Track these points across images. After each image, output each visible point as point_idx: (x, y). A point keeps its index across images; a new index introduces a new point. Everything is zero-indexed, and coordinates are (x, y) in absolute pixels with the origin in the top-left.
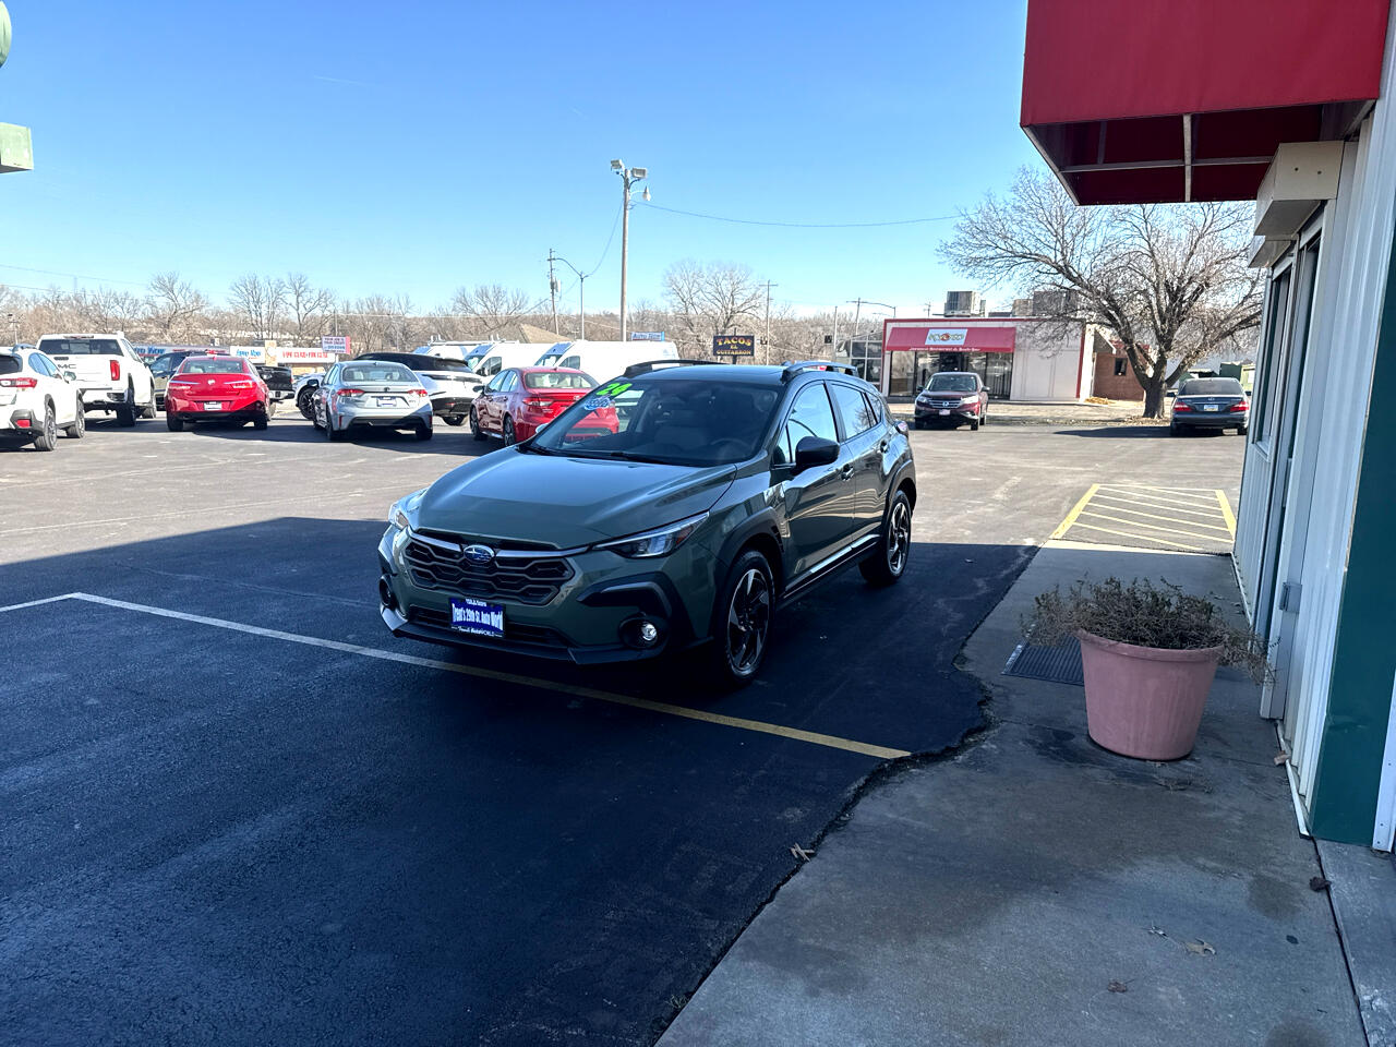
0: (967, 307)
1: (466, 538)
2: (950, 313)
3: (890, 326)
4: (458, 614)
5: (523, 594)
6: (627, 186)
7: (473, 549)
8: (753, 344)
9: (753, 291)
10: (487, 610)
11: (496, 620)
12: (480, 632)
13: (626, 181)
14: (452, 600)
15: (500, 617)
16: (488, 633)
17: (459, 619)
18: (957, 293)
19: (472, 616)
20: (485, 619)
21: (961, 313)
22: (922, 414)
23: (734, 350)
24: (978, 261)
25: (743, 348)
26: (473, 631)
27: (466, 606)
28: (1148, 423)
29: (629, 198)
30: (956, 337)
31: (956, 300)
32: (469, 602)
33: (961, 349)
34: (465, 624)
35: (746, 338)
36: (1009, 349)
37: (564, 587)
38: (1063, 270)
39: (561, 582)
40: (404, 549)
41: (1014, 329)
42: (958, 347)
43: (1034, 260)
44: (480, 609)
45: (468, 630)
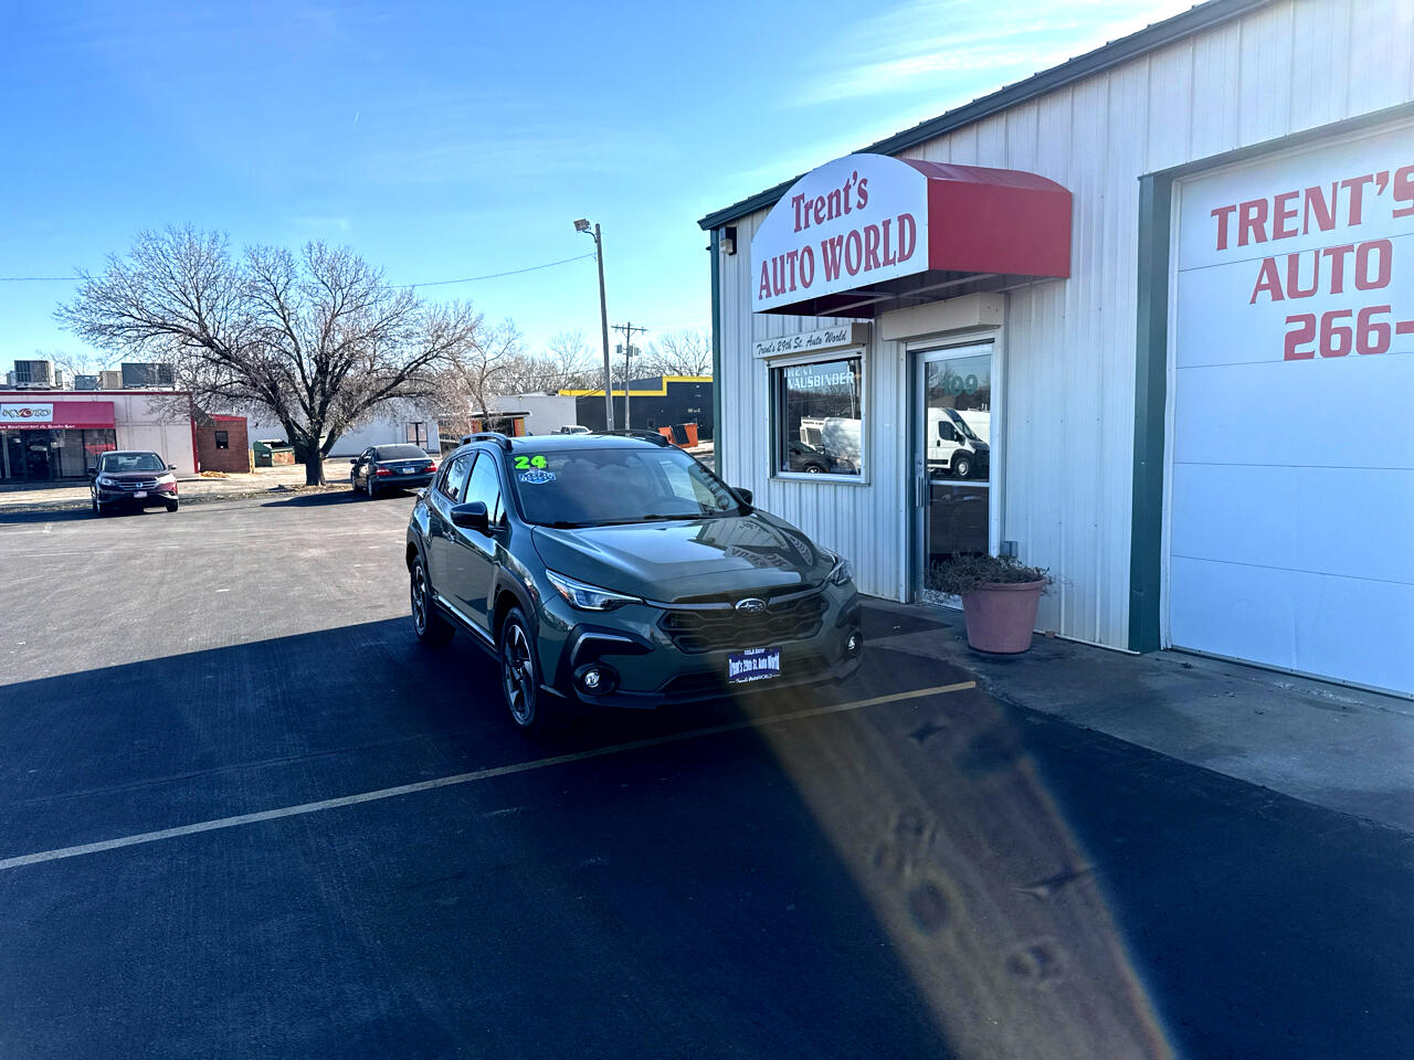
0: (43, 376)
1: (733, 595)
2: (22, 386)
4: (735, 668)
5: (797, 631)
7: (746, 603)
10: (764, 656)
11: (773, 662)
12: (757, 678)
14: (728, 656)
15: (777, 658)
16: (765, 676)
17: (736, 672)
18: (28, 362)
19: (749, 665)
20: (763, 664)
21: (36, 385)
24: (101, 330)
26: (751, 679)
27: (743, 658)
28: (312, 491)
30: (40, 413)
31: (27, 370)
32: (748, 652)
33: (49, 427)
34: (742, 675)
36: (112, 425)
37: (825, 617)
38: (208, 343)
39: (822, 613)
40: (661, 622)
41: (112, 403)
42: (46, 424)
43: (174, 331)
44: (757, 657)
45: (746, 680)
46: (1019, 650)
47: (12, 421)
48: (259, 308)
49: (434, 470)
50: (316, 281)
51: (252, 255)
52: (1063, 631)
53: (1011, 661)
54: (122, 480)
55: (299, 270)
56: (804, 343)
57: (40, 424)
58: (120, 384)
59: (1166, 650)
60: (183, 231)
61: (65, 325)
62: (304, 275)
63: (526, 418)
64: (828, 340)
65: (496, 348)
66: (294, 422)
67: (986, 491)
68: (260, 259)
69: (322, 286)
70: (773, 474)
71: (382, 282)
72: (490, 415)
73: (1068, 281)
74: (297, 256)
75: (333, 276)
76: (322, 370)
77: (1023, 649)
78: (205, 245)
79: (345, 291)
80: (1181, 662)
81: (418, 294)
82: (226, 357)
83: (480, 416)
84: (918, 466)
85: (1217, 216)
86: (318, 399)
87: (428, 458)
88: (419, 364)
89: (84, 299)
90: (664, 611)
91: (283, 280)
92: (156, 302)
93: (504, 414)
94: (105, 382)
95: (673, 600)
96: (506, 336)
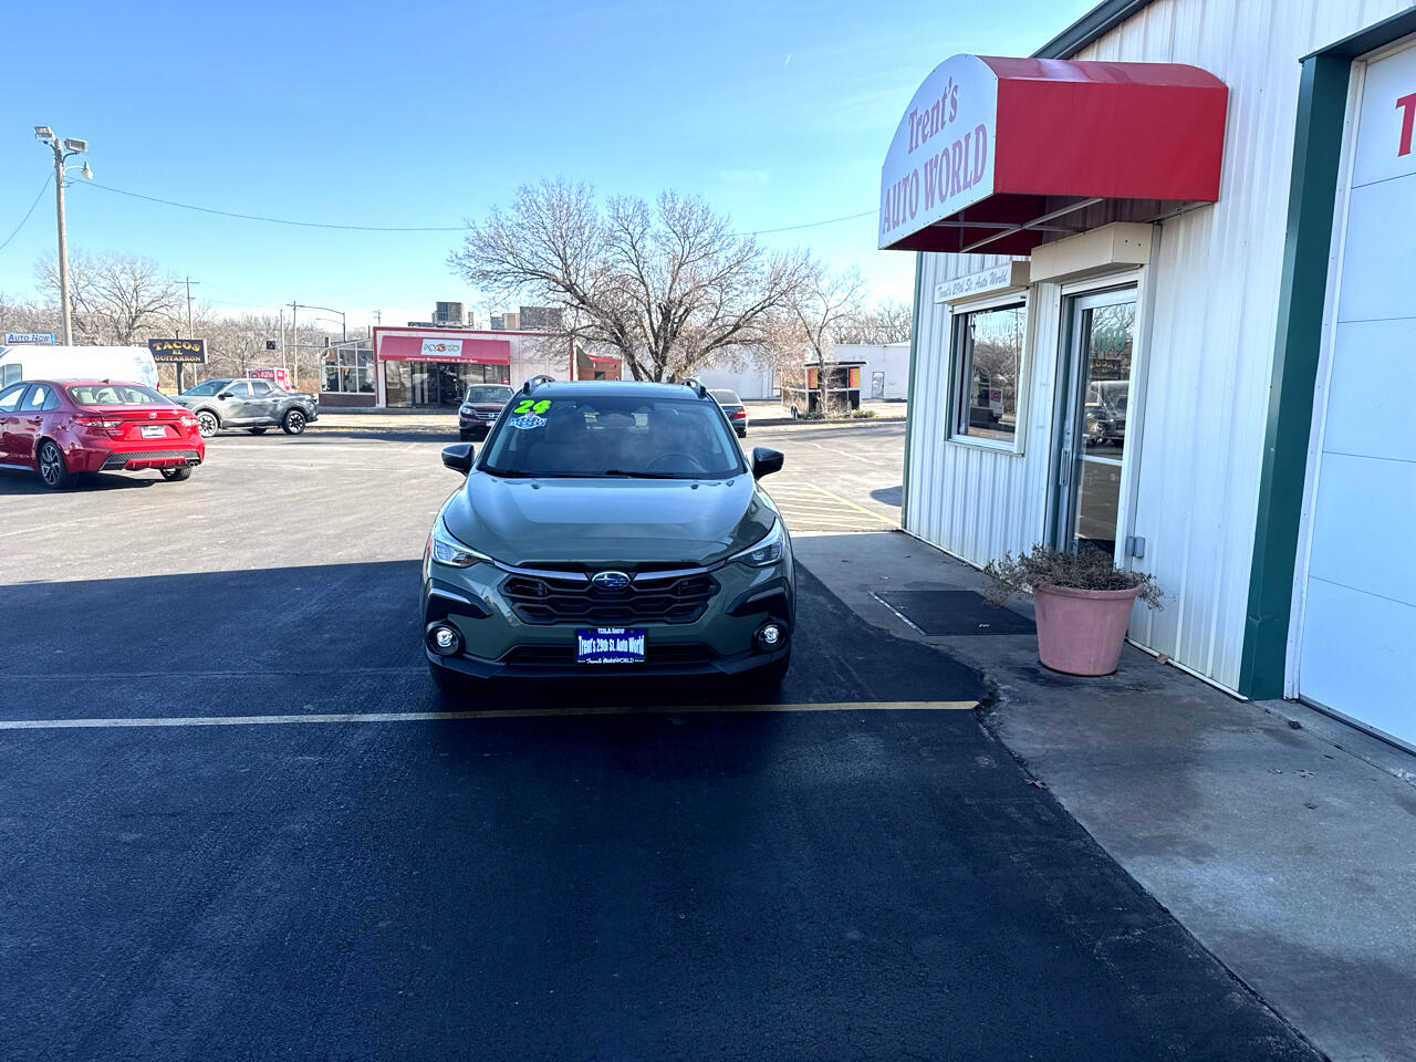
0: (458, 316)
1: (590, 565)
2: (441, 324)
3: (380, 334)
4: (586, 646)
5: (669, 614)
6: (59, 158)
7: (605, 576)
8: (202, 349)
9: (163, 287)
10: (624, 637)
11: (637, 645)
12: (614, 661)
13: (58, 153)
14: (578, 632)
15: (641, 641)
16: (626, 660)
17: (588, 651)
18: (447, 303)
19: (603, 645)
20: (622, 646)
21: (452, 323)
22: (468, 427)
23: (178, 356)
24: (485, 275)
25: (190, 353)
26: (606, 661)
27: (596, 636)
29: (63, 173)
30: (453, 348)
31: (446, 311)
32: (602, 631)
33: (459, 361)
34: (594, 656)
35: (192, 342)
36: (506, 362)
37: (711, 602)
38: (570, 288)
39: (708, 598)
40: (502, 586)
41: (508, 342)
42: (456, 358)
43: (543, 278)
44: (615, 637)
45: (600, 661)
46: (1091, 672)
47: (430, 353)
48: (619, 256)
49: (744, 416)
50: (668, 230)
51: (614, 205)
52: (1177, 658)
53: (1070, 685)
54: (479, 410)
55: (653, 220)
56: (973, 285)
57: (451, 358)
58: (518, 325)
59: (1287, 700)
60: (555, 184)
61: (456, 270)
62: (658, 225)
63: (862, 367)
64: (992, 282)
65: (839, 295)
66: (641, 366)
67: (1118, 470)
68: (621, 209)
69: (673, 235)
70: (949, 436)
71: (727, 231)
72: (827, 364)
73: (1217, 205)
74: (654, 207)
75: (684, 222)
76: (666, 316)
77: (1098, 672)
78: (573, 197)
79: (692, 240)
80: (1291, 719)
81: (759, 243)
82: (583, 303)
83: (817, 364)
84: (1066, 437)
85: (1403, 107)
86: (661, 344)
87: (741, 404)
88: (757, 312)
89: (471, 248)
90: (506, 575)
91: (639, 230)
92: (534, 249)
93: (841, 363)
94: (506, 323)
95: (517, 564)
96: (850, 283)
